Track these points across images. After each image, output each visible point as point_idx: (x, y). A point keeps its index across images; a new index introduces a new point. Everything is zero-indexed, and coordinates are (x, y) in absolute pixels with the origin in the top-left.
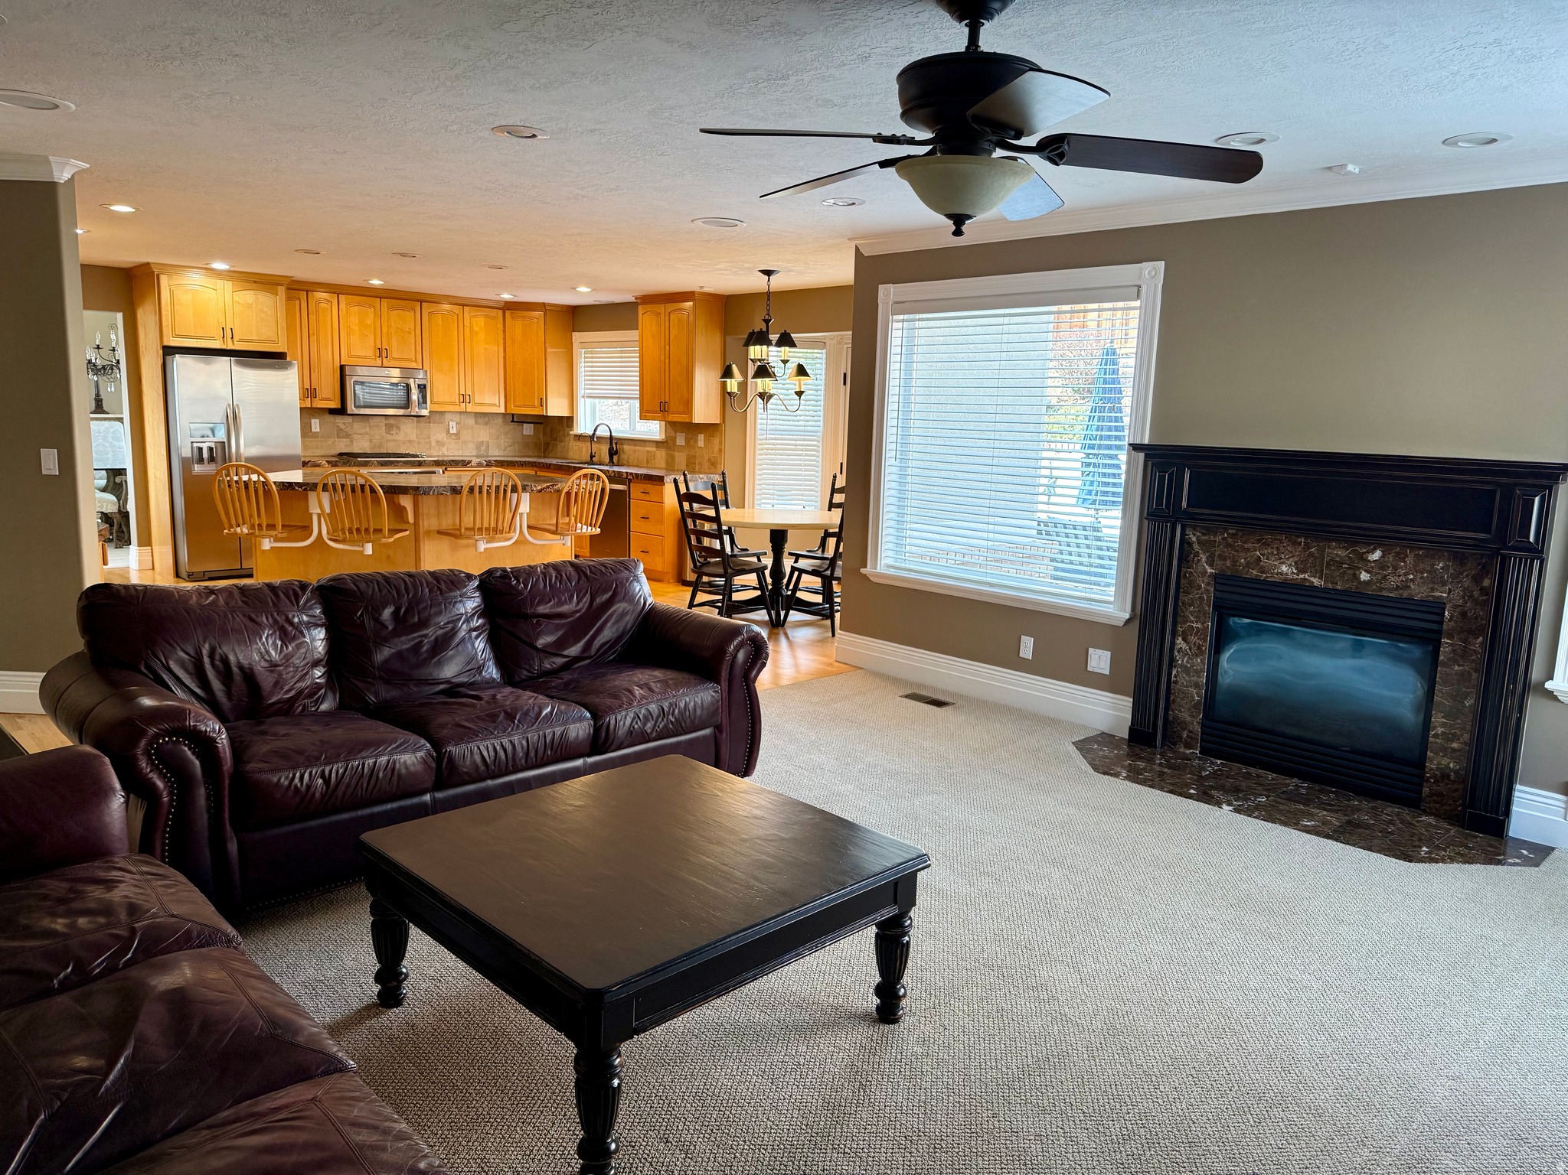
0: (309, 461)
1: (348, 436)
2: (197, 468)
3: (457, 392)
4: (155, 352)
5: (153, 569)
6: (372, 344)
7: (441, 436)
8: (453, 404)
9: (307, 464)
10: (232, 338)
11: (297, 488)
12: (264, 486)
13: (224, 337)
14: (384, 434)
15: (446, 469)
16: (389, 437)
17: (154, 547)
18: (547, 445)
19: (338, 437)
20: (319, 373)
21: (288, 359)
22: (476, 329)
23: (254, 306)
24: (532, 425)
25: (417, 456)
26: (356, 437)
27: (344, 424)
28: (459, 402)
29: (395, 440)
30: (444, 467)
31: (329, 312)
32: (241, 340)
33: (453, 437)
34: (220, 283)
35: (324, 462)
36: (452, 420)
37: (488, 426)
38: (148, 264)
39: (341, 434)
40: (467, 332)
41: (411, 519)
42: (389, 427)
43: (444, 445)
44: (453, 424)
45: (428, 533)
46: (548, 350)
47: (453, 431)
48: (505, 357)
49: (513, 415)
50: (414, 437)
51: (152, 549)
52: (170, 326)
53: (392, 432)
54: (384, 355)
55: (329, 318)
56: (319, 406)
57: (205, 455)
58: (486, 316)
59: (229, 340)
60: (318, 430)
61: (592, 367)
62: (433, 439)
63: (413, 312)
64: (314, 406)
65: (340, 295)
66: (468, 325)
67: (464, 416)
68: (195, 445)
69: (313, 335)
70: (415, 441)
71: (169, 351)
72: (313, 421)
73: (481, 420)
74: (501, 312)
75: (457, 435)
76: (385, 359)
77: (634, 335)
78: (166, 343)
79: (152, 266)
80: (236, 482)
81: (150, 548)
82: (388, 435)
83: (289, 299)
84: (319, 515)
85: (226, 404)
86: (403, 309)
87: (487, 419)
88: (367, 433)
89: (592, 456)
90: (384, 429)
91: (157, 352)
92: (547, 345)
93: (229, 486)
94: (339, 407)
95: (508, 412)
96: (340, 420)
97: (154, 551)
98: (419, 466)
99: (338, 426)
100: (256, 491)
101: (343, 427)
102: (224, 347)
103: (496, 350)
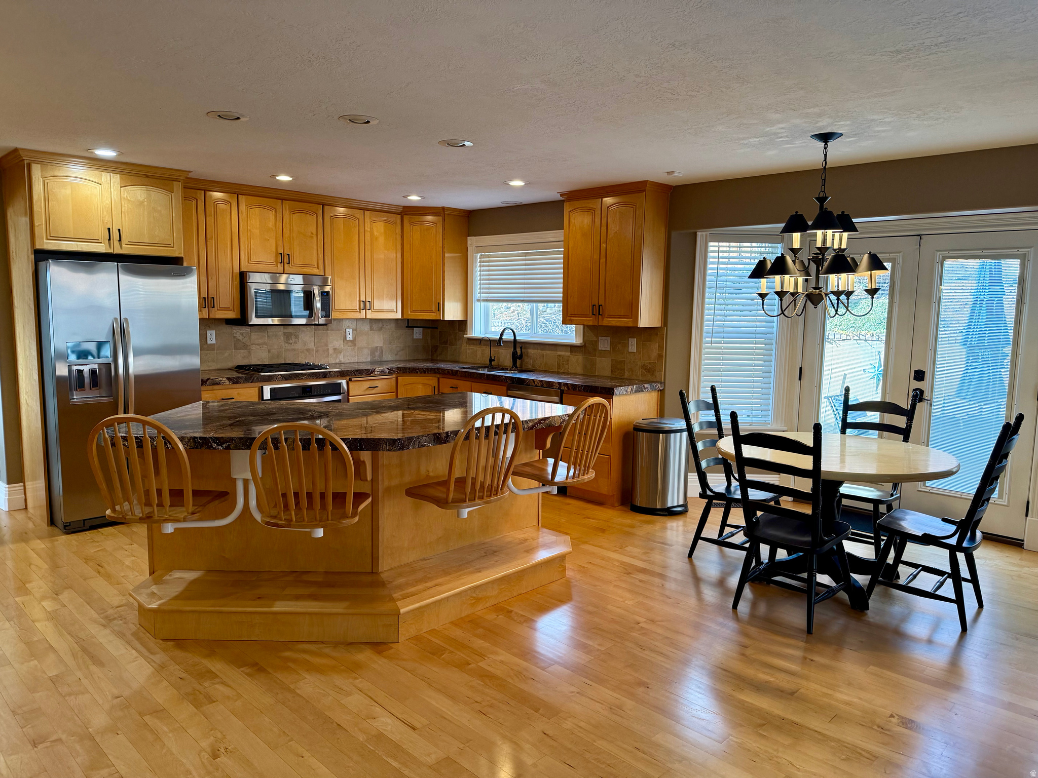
0: (208, 379)
1: (245, 347)
2: (77, 397)
3: (358, 299)
4: (26, 257)
5: (26, 508)
6: (274, 250)
7: (337, 343)
8: (354, 311)
9: (206, 382)
10: (120, 240)
11: (215, 445)
12: (166, 444)
13: (110, 239)
14: (283, 344)
15: (350, 380)
16: (288, 347)
17: (26, 484)
18: (435, 349)
19: (236, 348)
20: (217, 280)
21: (185, 264)
22: (376, 233)
23: (146, 203)
24: (422, 329)
25: (320, 367)
26: (254, 347)
27: (242, 334)
28: (360, 309)
29: (294, 350)
30: (348, 378)
31: (229, 214)
32: (130, 243)
33: (350, 344)
34: (105, 177)
35: (225, 379)
36: (349, 327)
37: (382, 332)
38: (16, 150)
39: (238, 345)
40: (368, 235)
41: (369, 478)
42: (288, 336)
43: (341, 353)
44: (349, 331)
45: (388, 490)
46: (446, 255)
47: (350, 338)
48: (402, 263)
49: (408, 320)
50: (312, 346)
51: (24, 486)
52: (44, 226)
53: (291, 341)
54: (286, 260)
55: (228, 221)
56: (217, 317)
57: (87, 380)
58: (385, 221)
59: (116, 244)
60: (214, 342)
61: (489, 270)
62: (331, 347)
63: (315, 216)
64: (212, 316)
65: (240, 196)
66: (369, 230)
67: (360, 323)
68: (75, 368)
69: (211, 238)
70: (313, 350)
71: (42, 256)
72: (209, 332)
73: (375, 326)
74: (399, 217)
75: (354, 342)
76: (286, 265)
77: (557, 235)
78: (38, 246)
79: (21, 152)
80: (125, 438)
81: (22, 484)
82: (287, 345)
83: (186, 198)
84: (246, 482)
85: (112, 318)
86: (305, 212)
87: (380, 325)
88: (265, 344)
89: (491, 360)
90: (282, 338)
91: (28, 257)
92: (445, 250)
93: (113, 445)
94: (239, 317)
95: (405, 317)
96: (238, 331)
97: (27, 487)
98: (324, 378)
99: (235, 337)
100: (155, 450)
101: (241, 338)
102: (111, 251)
103: (394, 256)
